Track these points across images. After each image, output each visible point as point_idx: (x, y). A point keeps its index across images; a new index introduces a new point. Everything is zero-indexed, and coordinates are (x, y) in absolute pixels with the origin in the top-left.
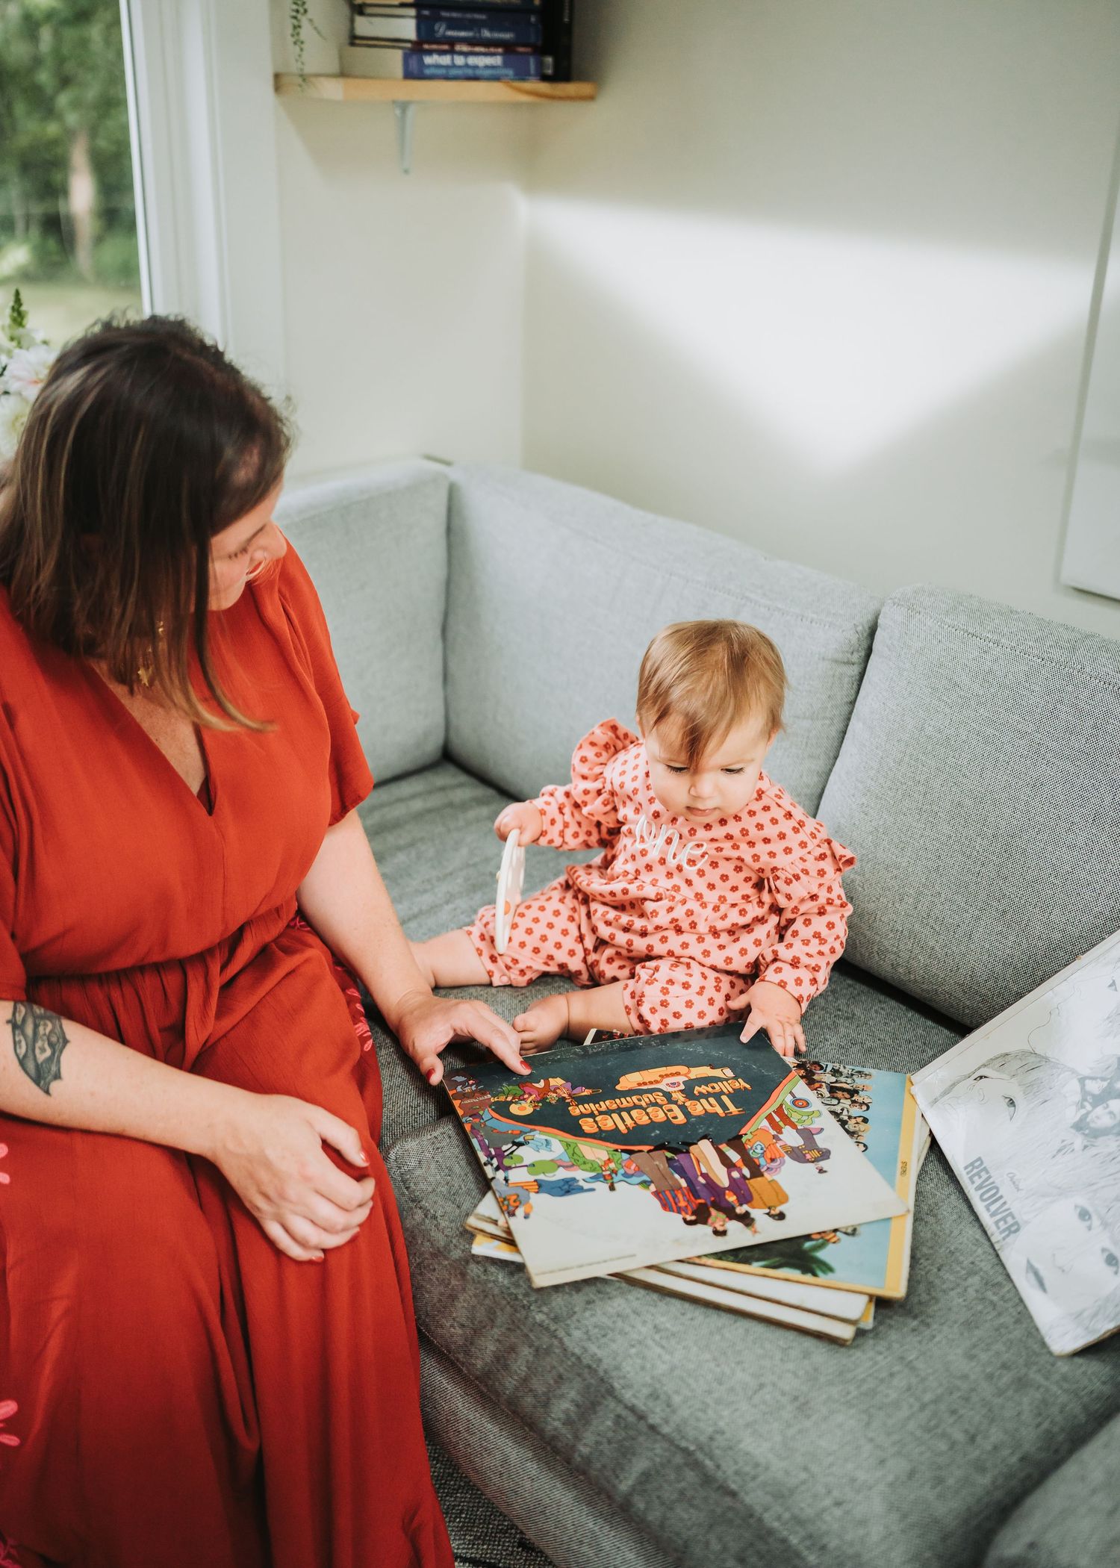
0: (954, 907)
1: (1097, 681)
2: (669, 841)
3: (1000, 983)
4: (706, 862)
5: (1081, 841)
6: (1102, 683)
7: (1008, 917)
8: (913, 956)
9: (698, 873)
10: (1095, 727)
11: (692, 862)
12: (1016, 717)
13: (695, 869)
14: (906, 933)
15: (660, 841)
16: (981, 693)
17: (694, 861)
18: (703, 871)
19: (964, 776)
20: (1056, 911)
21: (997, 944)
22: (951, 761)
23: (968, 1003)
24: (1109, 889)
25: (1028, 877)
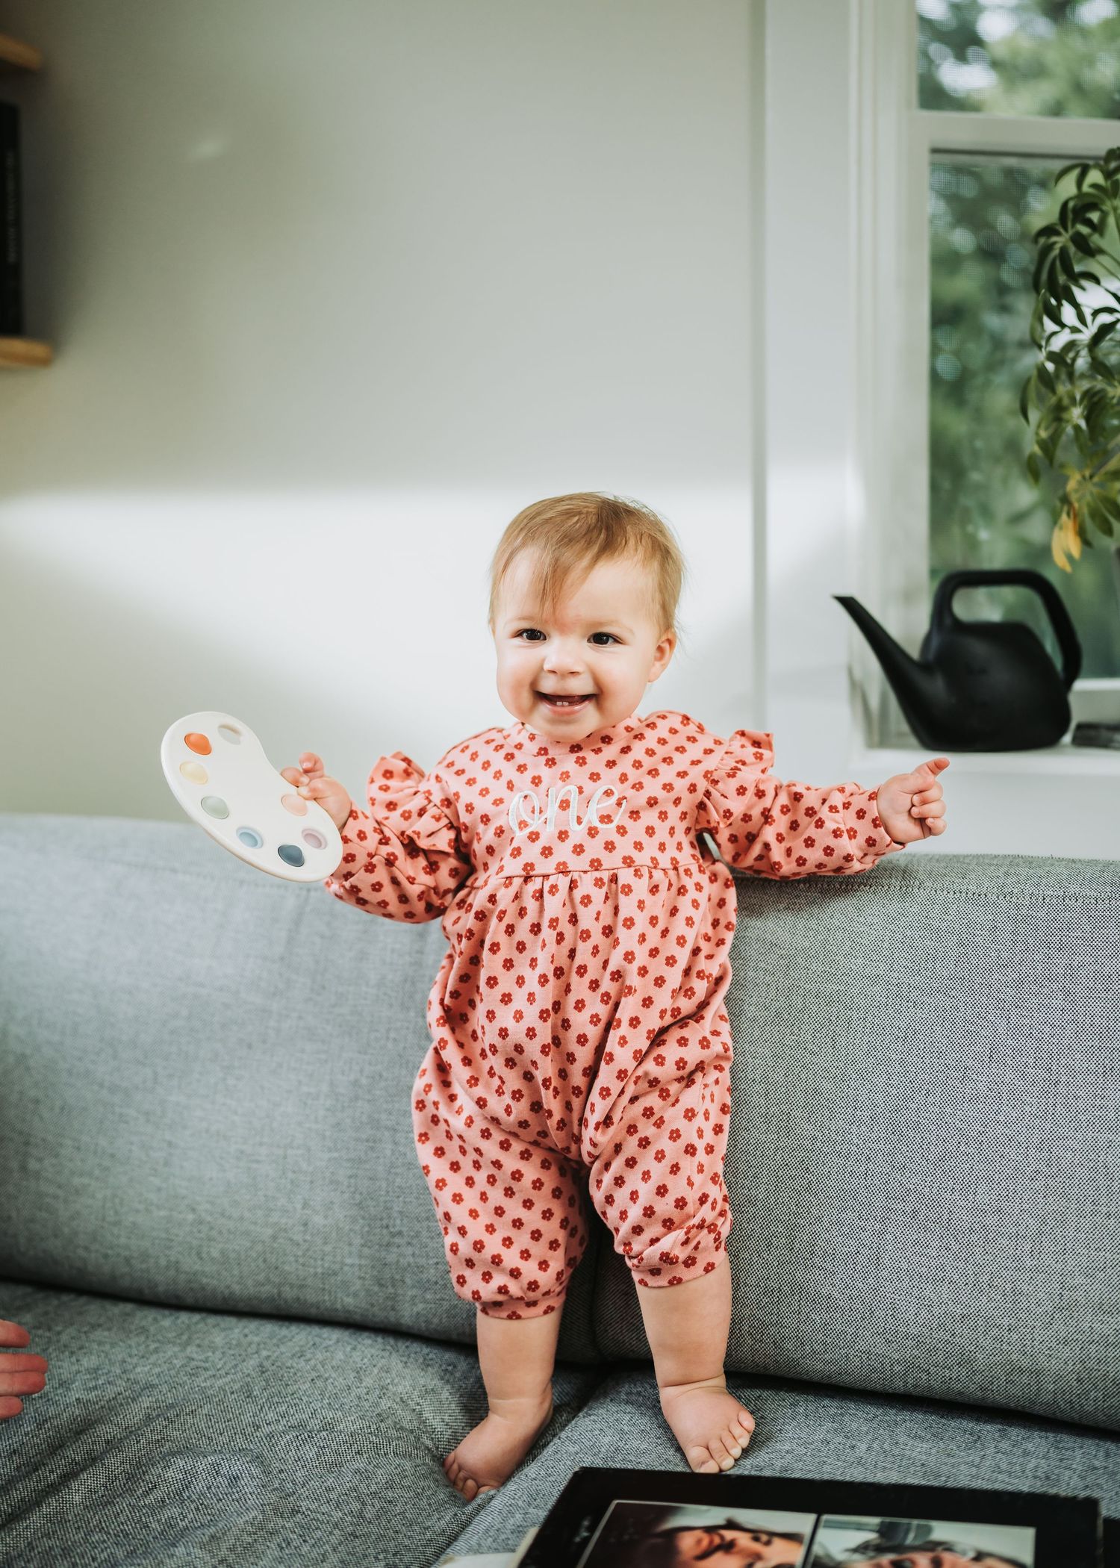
0: (846, 1229)
1: (945, 892)
2: (565, 805)
3: (936, 1311)
4: (624, 811)
5: (982, 1088)
6: (952, 893)
7: (921, 1216)
8: (803, 1317)
9: (618, 832)
10: (961, 944)
11: (606, 819)
12: (860, 961)
13: (613, 826)
14: (786, 1289)
15: (553, 810)
16: (807, 944)
17: (608, 817)
18: (623, 827)
19: (812, 1053)
20: (982, 1188)
21: (917, 1258)
22: (789, 1040)
23: (896, 1356)
24: (1036, 1138)
25: (931, 1157)
